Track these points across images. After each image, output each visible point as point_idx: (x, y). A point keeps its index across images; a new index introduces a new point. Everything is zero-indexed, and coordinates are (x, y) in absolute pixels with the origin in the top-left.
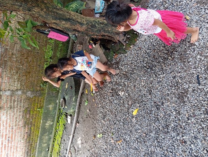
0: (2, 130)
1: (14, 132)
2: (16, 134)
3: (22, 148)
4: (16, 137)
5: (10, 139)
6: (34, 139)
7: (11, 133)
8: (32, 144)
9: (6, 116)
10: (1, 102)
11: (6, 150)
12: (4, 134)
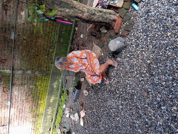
0: (15, 103)
2: (26, 106)
3: (30, 118)
4: (26, 109)
6: (40, 111)
8: (38, 116)
9: (18, 91)
10: (13, 80)
11: (17, 119)
12: (16, 106)
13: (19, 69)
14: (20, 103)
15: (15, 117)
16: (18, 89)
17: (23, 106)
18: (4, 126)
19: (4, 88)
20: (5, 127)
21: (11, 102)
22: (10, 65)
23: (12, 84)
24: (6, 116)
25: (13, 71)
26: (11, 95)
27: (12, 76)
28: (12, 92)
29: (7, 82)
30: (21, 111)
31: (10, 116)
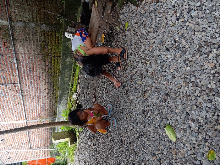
0: (22, 61)
1: (34, 63)
2: (37, 66)
3: (45, 78)
4: (37, 68)
6: (55, 72)
7: (31, 64)
8: (54, 77)
9: (23, 48)
10: (14, 34)
11: (29, 78)
12: (24, 65)
13: (18, 20)
14: (29, 62)
15: (26, 76)
16: (23, 45)
17: (33, 66)
18: (15, 84)
19: (4, 43)
21: (17, 59)
22: (6, 14)
23: (13, 39)
24: (14, 74)
25: (11, 23)
26: (15, 52)
27: (11, 29)
28: (15, 48)
29: (7, 37)
30: (32, 70)
31: (20, 75)
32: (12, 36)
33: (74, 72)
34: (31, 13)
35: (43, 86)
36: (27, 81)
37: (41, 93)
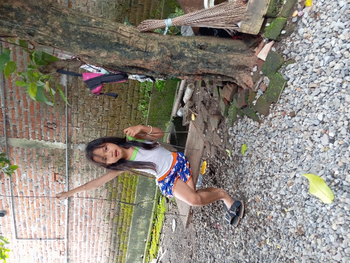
0: (76, 201)
1: (93, 205)
2: (98, 209)
3: (107, 231)
4: (97, 214)
5: (88, 216)
6: (124, 220)
8: (121, 228)
9: (81, 181)
10: (72, 161)
11: (83, 230)
13: (81, 141)
14: (86, 204)
15: (78, 227)
16: (81, 178)
17: (91, 208)
18: (59, 239)
19: (55, 174)
20: (61, 240)
21: (69, 199)
22: (64, 134)
23: (69, 168)
24: (62, 222)
25: (70, 145)
26: (68, 187)
27: (68, 154)
28: (69, 181)
29: (61, 165)
30: (88, 217)
31: (70, 224)
32: (68, 163)
33: (154, 220)
34: (99, 132)
35: (102, 244)
36: (78, 234)
37: (98, 256)
